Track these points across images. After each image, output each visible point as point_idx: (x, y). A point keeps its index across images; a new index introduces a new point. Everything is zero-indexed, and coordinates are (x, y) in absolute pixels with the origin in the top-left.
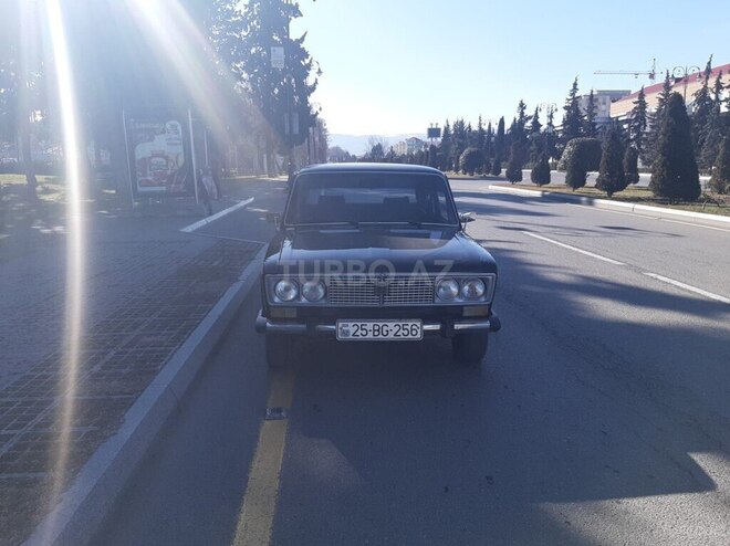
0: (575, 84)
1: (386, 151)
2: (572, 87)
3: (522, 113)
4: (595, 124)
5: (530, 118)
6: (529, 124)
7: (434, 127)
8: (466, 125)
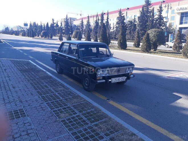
0: (67, 16)
1: (10, 29)
2: (66, 17)
3: (53, 22)
4: (72, 26)
5: (55, 23)
6: (55, 25)
7: (26, 23)
8: (36, 23)
